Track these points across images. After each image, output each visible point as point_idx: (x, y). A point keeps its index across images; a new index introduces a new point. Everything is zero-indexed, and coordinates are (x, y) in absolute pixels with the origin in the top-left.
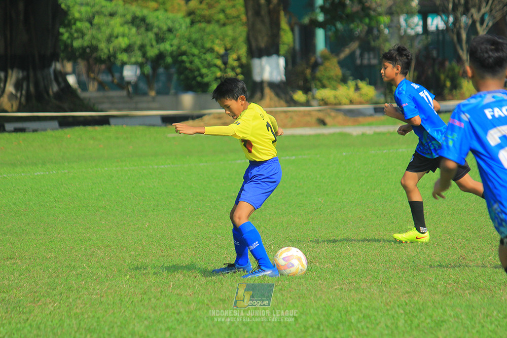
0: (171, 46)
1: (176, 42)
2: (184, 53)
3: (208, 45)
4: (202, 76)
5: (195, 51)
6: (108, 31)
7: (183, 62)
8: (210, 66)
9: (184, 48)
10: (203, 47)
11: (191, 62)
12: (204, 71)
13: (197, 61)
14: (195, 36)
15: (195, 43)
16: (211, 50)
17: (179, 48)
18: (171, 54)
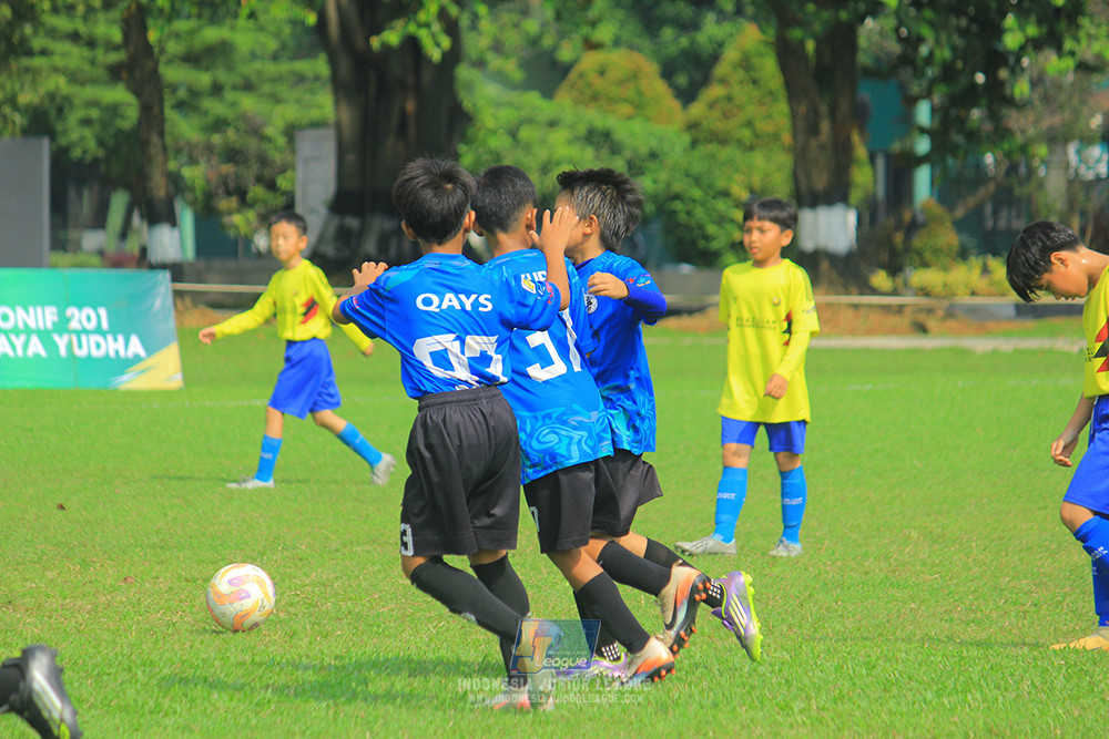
0: (655, 182)
1: (663, 176)
2: (677, 197)
3: (720, 184)
4: (707, 238)
5: (697, 193)
6: (542, 154)
7: (674, 212)
8: (721, 220)
9: (678, 187)
10: (710, 186)
11: (689, 213)
12: (711, 229)
13: (699, 212)
14: (698, 167)
15: (697, 181)
16: (725, 194)
17: (668, 185)
18: (654, 198)
